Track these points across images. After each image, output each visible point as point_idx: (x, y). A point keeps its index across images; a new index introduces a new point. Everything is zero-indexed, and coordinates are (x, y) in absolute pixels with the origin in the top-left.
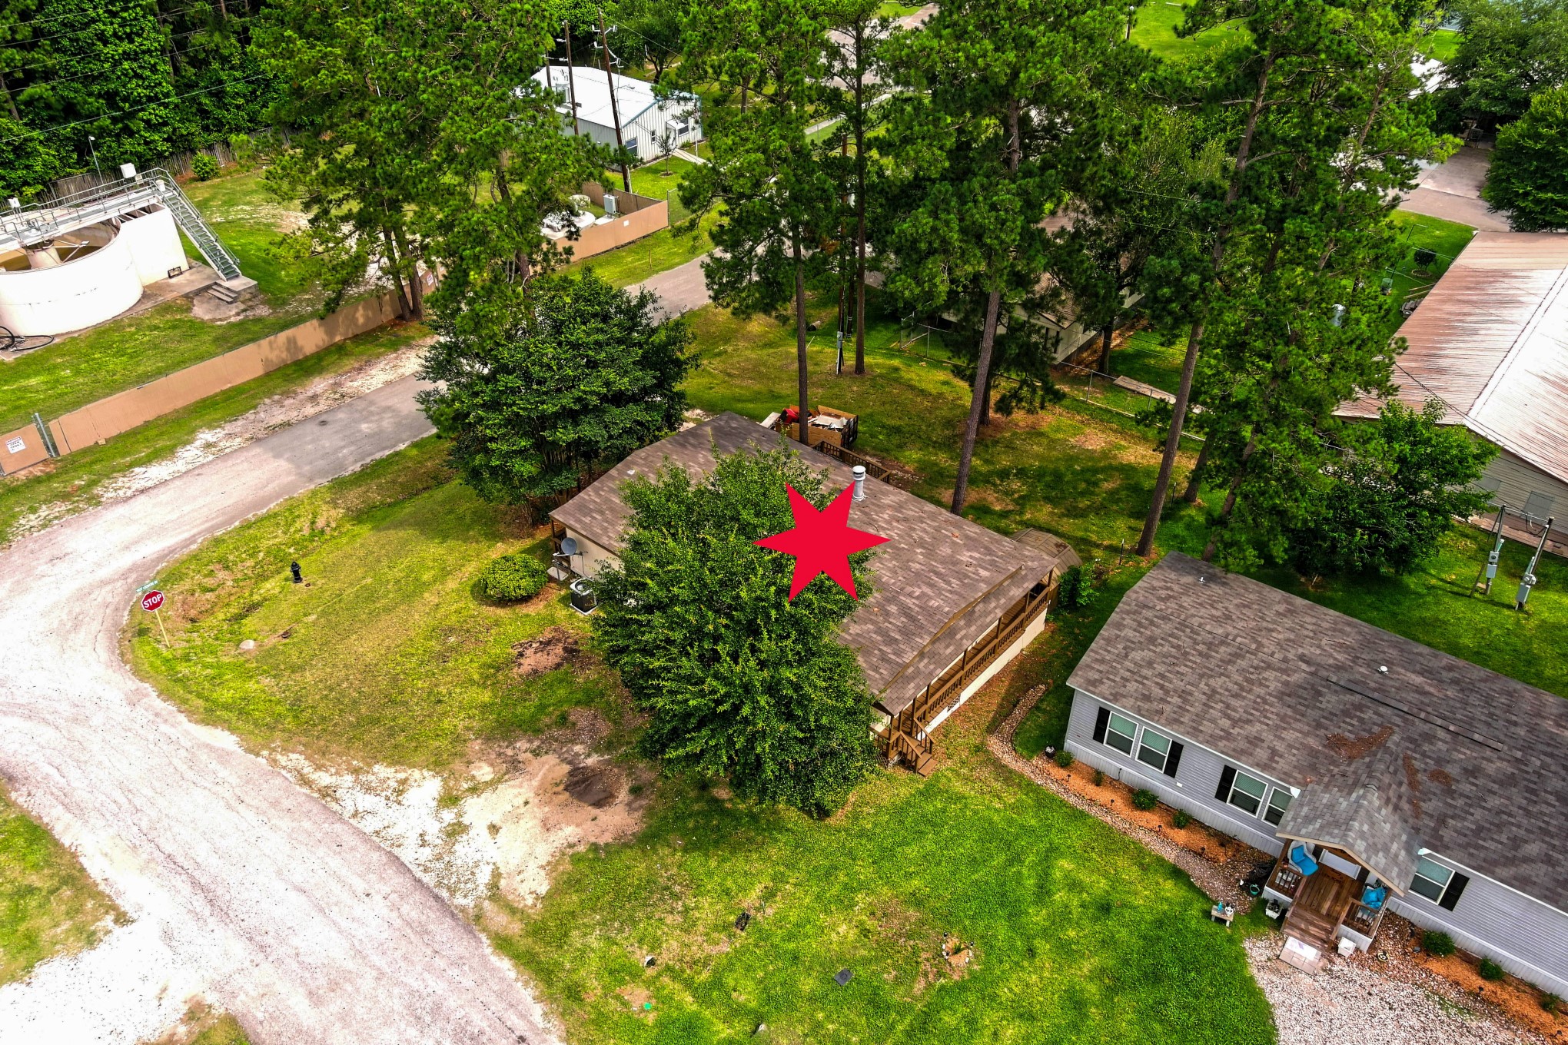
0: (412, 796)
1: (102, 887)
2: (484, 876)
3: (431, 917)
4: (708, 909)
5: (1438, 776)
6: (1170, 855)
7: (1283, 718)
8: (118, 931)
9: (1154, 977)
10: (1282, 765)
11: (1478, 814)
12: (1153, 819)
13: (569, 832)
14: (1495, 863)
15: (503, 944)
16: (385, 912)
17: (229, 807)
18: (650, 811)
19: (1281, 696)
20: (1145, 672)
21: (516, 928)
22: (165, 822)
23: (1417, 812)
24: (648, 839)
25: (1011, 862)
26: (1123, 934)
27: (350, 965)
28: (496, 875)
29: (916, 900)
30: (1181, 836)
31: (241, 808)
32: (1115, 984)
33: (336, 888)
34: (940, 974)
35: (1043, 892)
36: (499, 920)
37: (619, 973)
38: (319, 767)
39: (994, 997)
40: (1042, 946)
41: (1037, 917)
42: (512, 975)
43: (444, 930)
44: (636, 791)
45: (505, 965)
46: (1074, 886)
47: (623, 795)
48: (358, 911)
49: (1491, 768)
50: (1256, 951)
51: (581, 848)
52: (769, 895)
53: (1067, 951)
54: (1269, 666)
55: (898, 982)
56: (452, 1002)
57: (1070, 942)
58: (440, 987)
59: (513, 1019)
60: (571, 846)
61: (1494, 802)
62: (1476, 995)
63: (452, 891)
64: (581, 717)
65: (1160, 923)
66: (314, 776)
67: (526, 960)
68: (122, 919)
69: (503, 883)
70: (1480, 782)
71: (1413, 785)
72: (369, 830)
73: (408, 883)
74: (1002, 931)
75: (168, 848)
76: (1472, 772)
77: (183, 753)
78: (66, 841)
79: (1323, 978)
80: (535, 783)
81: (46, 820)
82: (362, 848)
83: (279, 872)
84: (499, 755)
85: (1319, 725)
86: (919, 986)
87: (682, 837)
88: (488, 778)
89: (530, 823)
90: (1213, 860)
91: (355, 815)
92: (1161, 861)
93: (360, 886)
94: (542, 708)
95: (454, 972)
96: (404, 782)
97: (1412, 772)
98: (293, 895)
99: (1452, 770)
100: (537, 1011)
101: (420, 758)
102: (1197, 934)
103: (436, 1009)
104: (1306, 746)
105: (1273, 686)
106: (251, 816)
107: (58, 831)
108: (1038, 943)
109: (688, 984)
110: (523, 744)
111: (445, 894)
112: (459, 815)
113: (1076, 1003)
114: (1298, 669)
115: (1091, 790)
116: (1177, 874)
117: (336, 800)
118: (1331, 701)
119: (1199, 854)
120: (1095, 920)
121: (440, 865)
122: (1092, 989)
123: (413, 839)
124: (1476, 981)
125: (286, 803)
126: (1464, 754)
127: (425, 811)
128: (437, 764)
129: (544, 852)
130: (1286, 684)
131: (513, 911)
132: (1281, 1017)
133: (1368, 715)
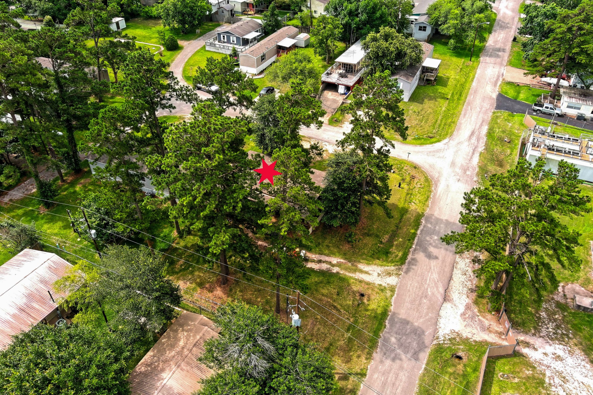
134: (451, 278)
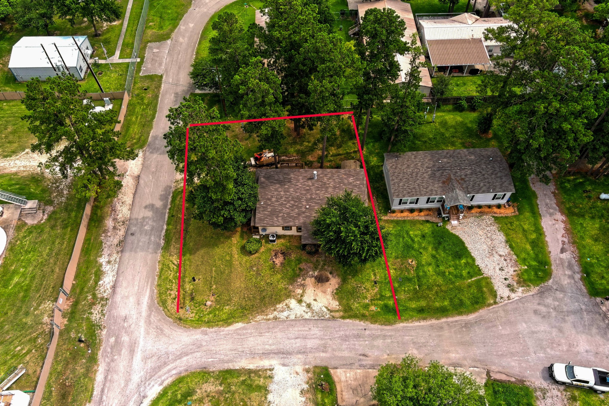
0: (292, 306)
1: (258, 369)
2: (325, 310)
3: (325, 323)
4: (368, 285)
5: (462, 179)
6: (423, 219)
7: (432, 183)
8: (273, 372)
9: (440, 243)
10: (439, 193)
11: (471, 183)
12: (416, 213)
13: (329, 290)
14: (478, 191)
15: (343, 318)
16: (317, 329)
17: (261, 336)
18: (339, 275)
19: (429, 178)
20: (405, 187)
21: (341, 314)
22: (252, 349)
23: (463, 188)
24: (344, 280)
25: (403, 239)
26: (430, 239)
27: (323, 342)
28: (326, 308)
29: (397, 257)
30: (422, 214)
31: (263, 334)
32: (436, 249)
33: (302, 333)
34: (413, 268)
35: (413, 240)
36: (337, 314)
37: (366, 306)
38: (267, 315)
39: (423, 265)
40: (421, 250)
41: (416, 246)
42: (351, 321)
43: (330, 323)
44: (331, 273)
45: (348, 321)
46: (416, 236)
47: (330, 276)
48: (312, 333)
49: (468, 173)
50: (449, 227)
51: (335, 291)
52: (375, 275)
53: (425, 248)
54: (424, 173)
55: (408, 273)
56: (347, 333)
57: (424, 247)
58: (342, 333)
59: (360, 328)
60: (333, 292)
61: (472, 179)
62: (480, 212)
63: (323, 316)
64: (303, 266)
65: (433, 233)
66: (268, 317)
67: (350, 317)
68: (271, 370)
69: (329, 308)
70: (468, 176)
71: (459, 183)
72: (294, 318)
73: (314, 321)
74: (414, 253)
75: (261, 352)
76: (466, 175)
77: (235, 335)
78: (238, 368)
79: (460, 225)
80: (311, 286)
81: (226, 368)
82: (297, 322)
83: (288, 339)
84: (298, 285)
85: (439, 181)
86: (412, 272)
87: (350, 275)
88: (301, 292)
89: (320, 294)
90: (431, 215)
91: (287, 318)
92: (423, 221)
93: (307, 329)
94: (293, 270)
95: (341, 329)
96: (286, 305)
97: (458, 181)
98: (297, 340)
99: (463, 177)
100: (362, 323)
101: (283, 298)
102: (439, 231)
103: (346, 336)
104: (440, 186)
105: (427, 177)
106: (267, 334)
107: (232, 367)
108: (420, 250)
109: (377, 299)
110: (299, 280)
111: (323, 318)
112: (305, 302)
113: (434, 257)
114: (429, 171)
115: (402, 214)
116: (427, 221)
117: (279, 318)
118: (438, 174)
119: (428, 215)
120: (424, 240)
121: (315, 314)
122: (434, 252)
123: (304, 314)
124: (479, 210)
125: (271, 326)
126: (463, 173)
127: (298, 307)
128: (288, 296)
129: (329, 297)
130: (428, 175)
131: (337, 311)
132: (461, 236)
133: (445, 174)
134: (134, 194)
